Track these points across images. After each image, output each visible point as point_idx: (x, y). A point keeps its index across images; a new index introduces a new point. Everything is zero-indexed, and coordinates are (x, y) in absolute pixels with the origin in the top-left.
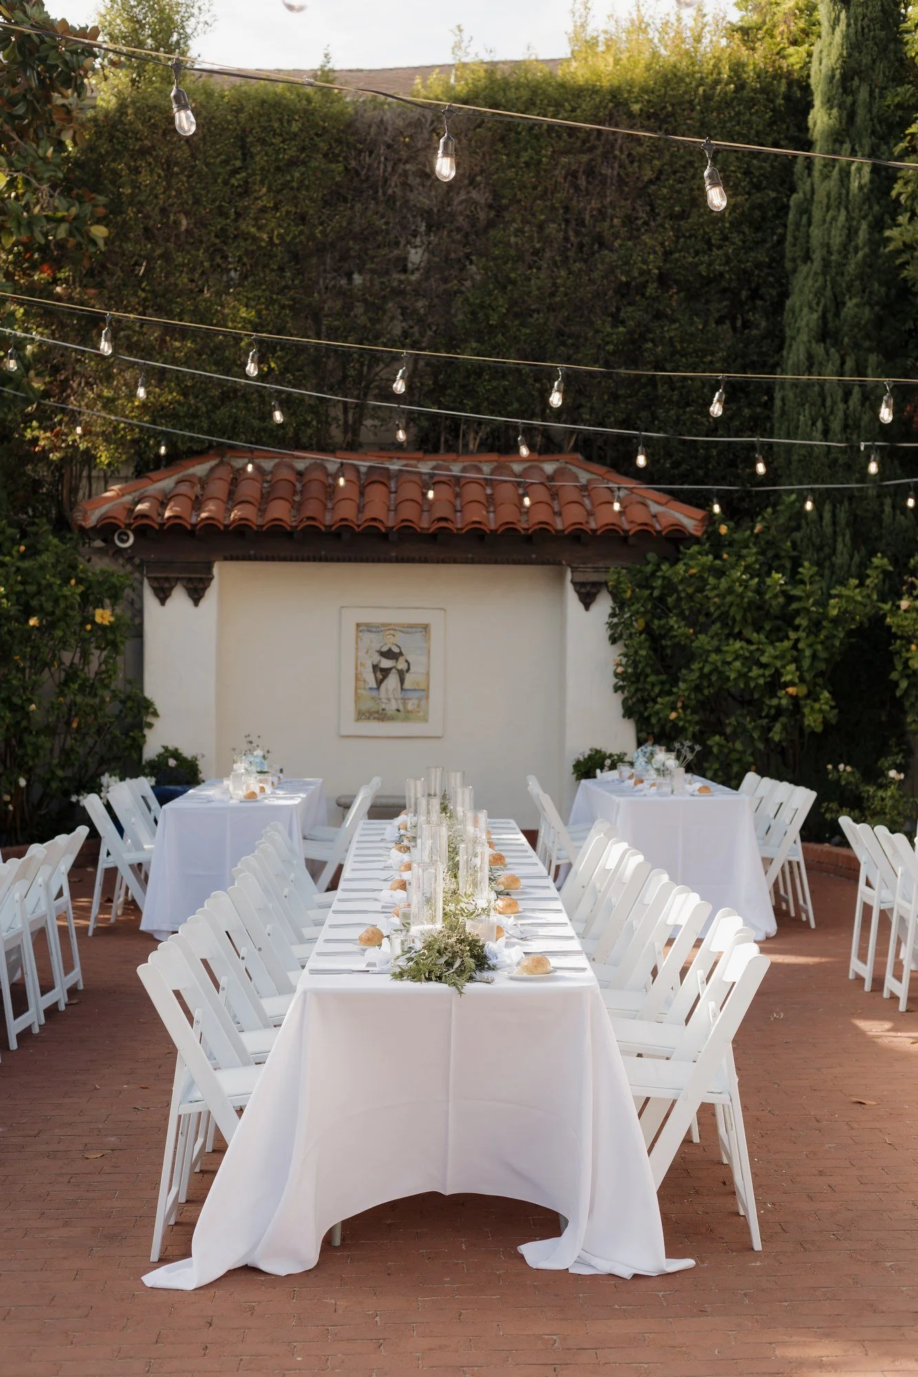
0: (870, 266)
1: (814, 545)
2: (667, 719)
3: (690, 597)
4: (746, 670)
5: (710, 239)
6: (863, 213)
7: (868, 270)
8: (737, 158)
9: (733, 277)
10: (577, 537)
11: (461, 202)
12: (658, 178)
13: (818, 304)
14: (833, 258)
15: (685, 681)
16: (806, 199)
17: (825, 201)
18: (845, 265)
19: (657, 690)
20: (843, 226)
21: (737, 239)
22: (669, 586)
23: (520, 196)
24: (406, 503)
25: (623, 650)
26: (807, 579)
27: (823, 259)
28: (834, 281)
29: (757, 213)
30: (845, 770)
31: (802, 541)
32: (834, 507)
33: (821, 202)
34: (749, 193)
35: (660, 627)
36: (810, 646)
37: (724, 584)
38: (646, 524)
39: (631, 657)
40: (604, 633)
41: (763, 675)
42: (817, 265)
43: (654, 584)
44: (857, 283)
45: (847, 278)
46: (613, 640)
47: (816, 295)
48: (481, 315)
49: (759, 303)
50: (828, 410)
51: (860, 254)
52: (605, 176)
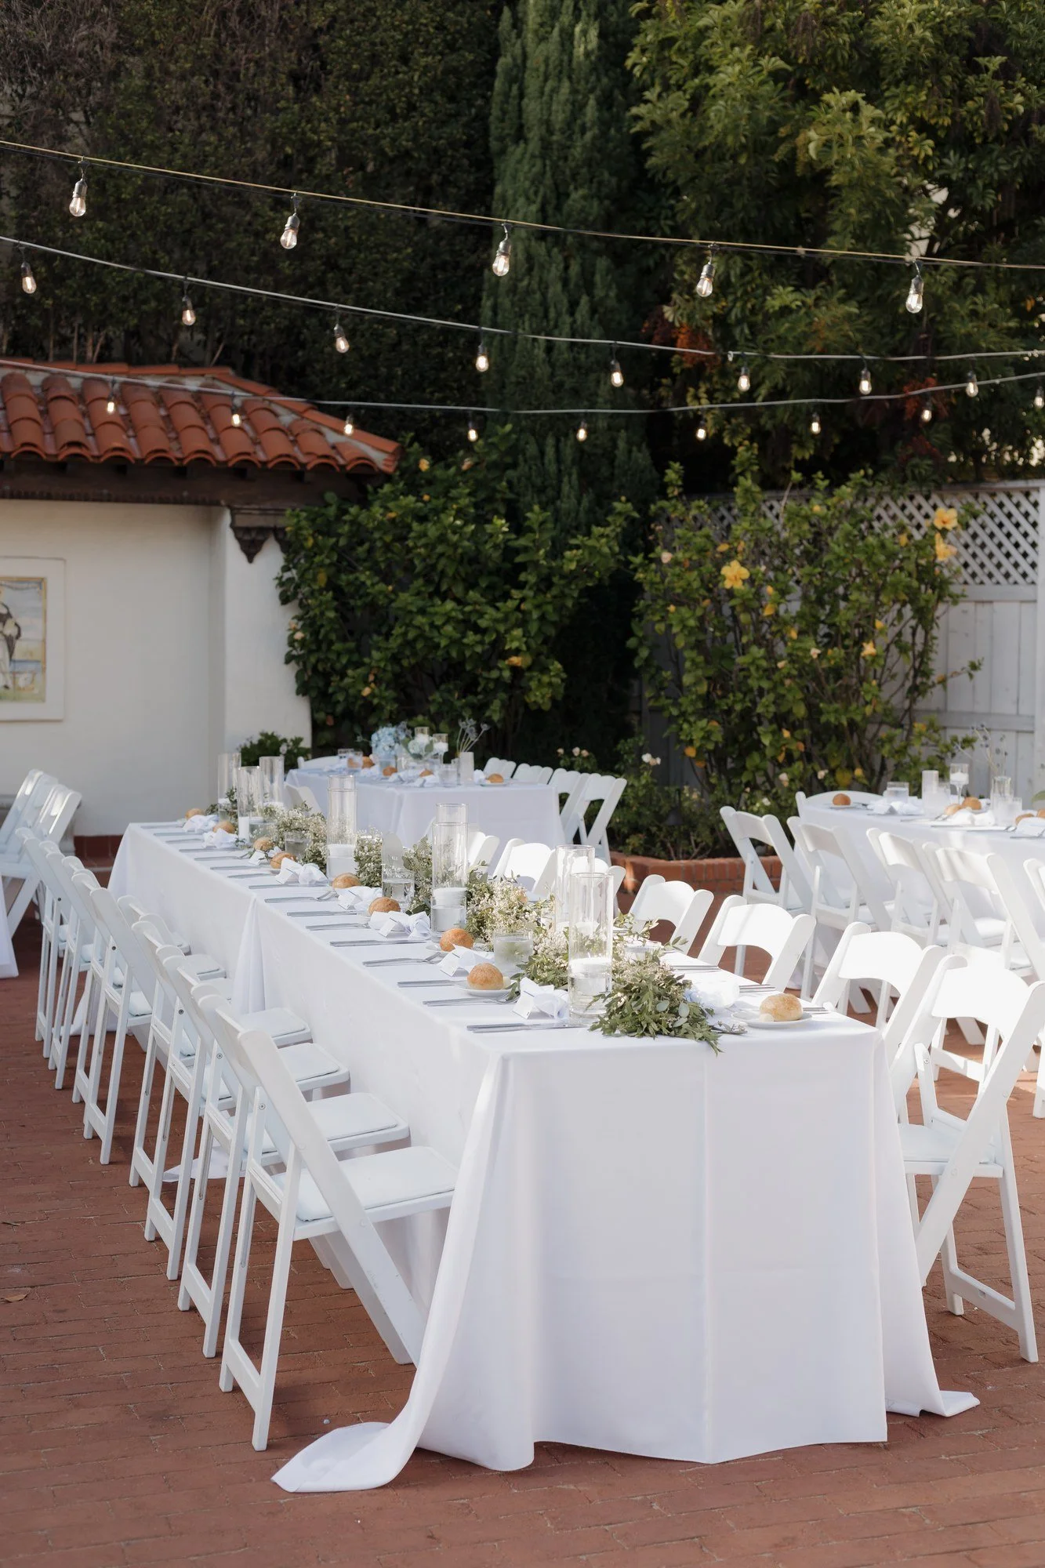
0: (599, 151)
1: (533, 486)
2: (358, 695)
3: (387, 547)
4: (458, 635)
5: (394, 107)
6: (589, 86)
7: (598, 156)
8: (429, 8)
9: (423, 156)
10: (243, 471)
11: (83, 39)
12: (330, 27)
13: (536, 193)
14: (555, 138)
15: (379, 649)
16: (516, 65)
17: (542, 69)
18: (569, 147)
19: (344, 660)
20: (567, 100)
21: (427, 108)
22: (359, 535)
23: (158, 36)
24: (22, 422)
25: (298, 612)
26: (536, 526)
27: (542, 139)
28: (555, 167)
29: (452, 80)
30: (580, 755)
31: (519, 480)
32: (558, 441)
33: (537, 70)
34: (442, 54)
35: (349, 583)
36: (538, 607)
37: (432, 531)
38: (326, 457)
39: (309, 621)
40: (273, 592)
41: (481, 642)
42: (534, 146)
43: (340, 531)
44: (584, 170)
45: (573, 164)
46: (285, 599)
47: (533, 182)
48: (110, 186)
49: (453, 190)
50: (552, 323)
51: (589, 135)
52: (264, 20)
